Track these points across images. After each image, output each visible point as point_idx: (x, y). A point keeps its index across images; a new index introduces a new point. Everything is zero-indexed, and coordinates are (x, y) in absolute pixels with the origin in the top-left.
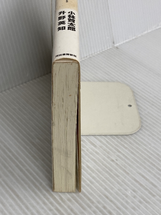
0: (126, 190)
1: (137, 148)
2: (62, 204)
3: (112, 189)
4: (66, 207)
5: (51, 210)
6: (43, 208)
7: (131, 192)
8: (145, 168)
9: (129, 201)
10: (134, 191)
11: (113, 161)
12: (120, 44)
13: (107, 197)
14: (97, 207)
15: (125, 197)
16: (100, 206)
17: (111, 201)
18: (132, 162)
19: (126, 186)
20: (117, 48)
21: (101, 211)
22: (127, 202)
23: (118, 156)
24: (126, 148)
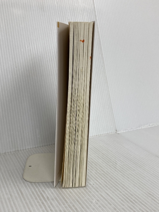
0: (92, 199)
1: (110, 180)
2: (47, 200)
3: (83, 197)
4: (49, 202)
5: (38, 202)
6: (34, 201)
7: (96, 201)
8: (111, 190)
9: (92, 205)
10: (98, 200)
11: (90, 184)
12: (121, 132)
13: (78, 201)
14: (69, 206)
15: (90, 203)
16: (71, 205)
17: (80, 203)
18: (103, 187)
19: (93, 197)
20: (118, 134)
21: (70, 207)
22: (90, 205)
23: (95, 183)
24: (102, 179)
